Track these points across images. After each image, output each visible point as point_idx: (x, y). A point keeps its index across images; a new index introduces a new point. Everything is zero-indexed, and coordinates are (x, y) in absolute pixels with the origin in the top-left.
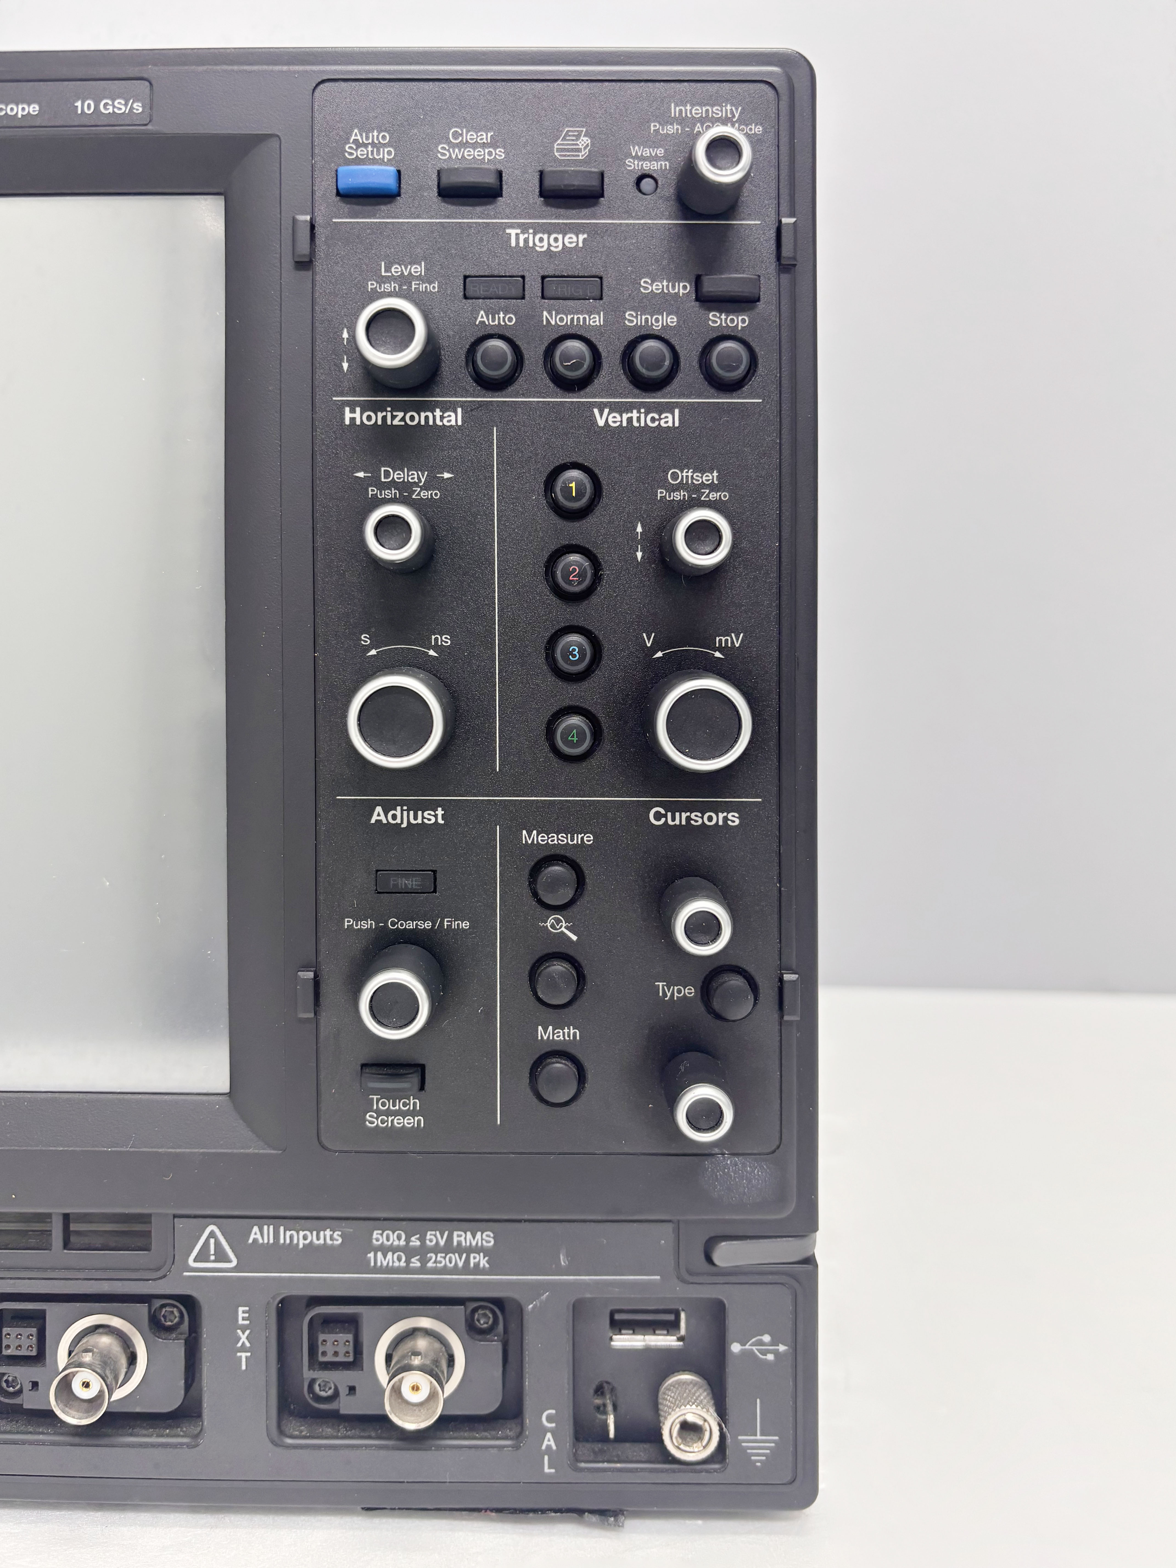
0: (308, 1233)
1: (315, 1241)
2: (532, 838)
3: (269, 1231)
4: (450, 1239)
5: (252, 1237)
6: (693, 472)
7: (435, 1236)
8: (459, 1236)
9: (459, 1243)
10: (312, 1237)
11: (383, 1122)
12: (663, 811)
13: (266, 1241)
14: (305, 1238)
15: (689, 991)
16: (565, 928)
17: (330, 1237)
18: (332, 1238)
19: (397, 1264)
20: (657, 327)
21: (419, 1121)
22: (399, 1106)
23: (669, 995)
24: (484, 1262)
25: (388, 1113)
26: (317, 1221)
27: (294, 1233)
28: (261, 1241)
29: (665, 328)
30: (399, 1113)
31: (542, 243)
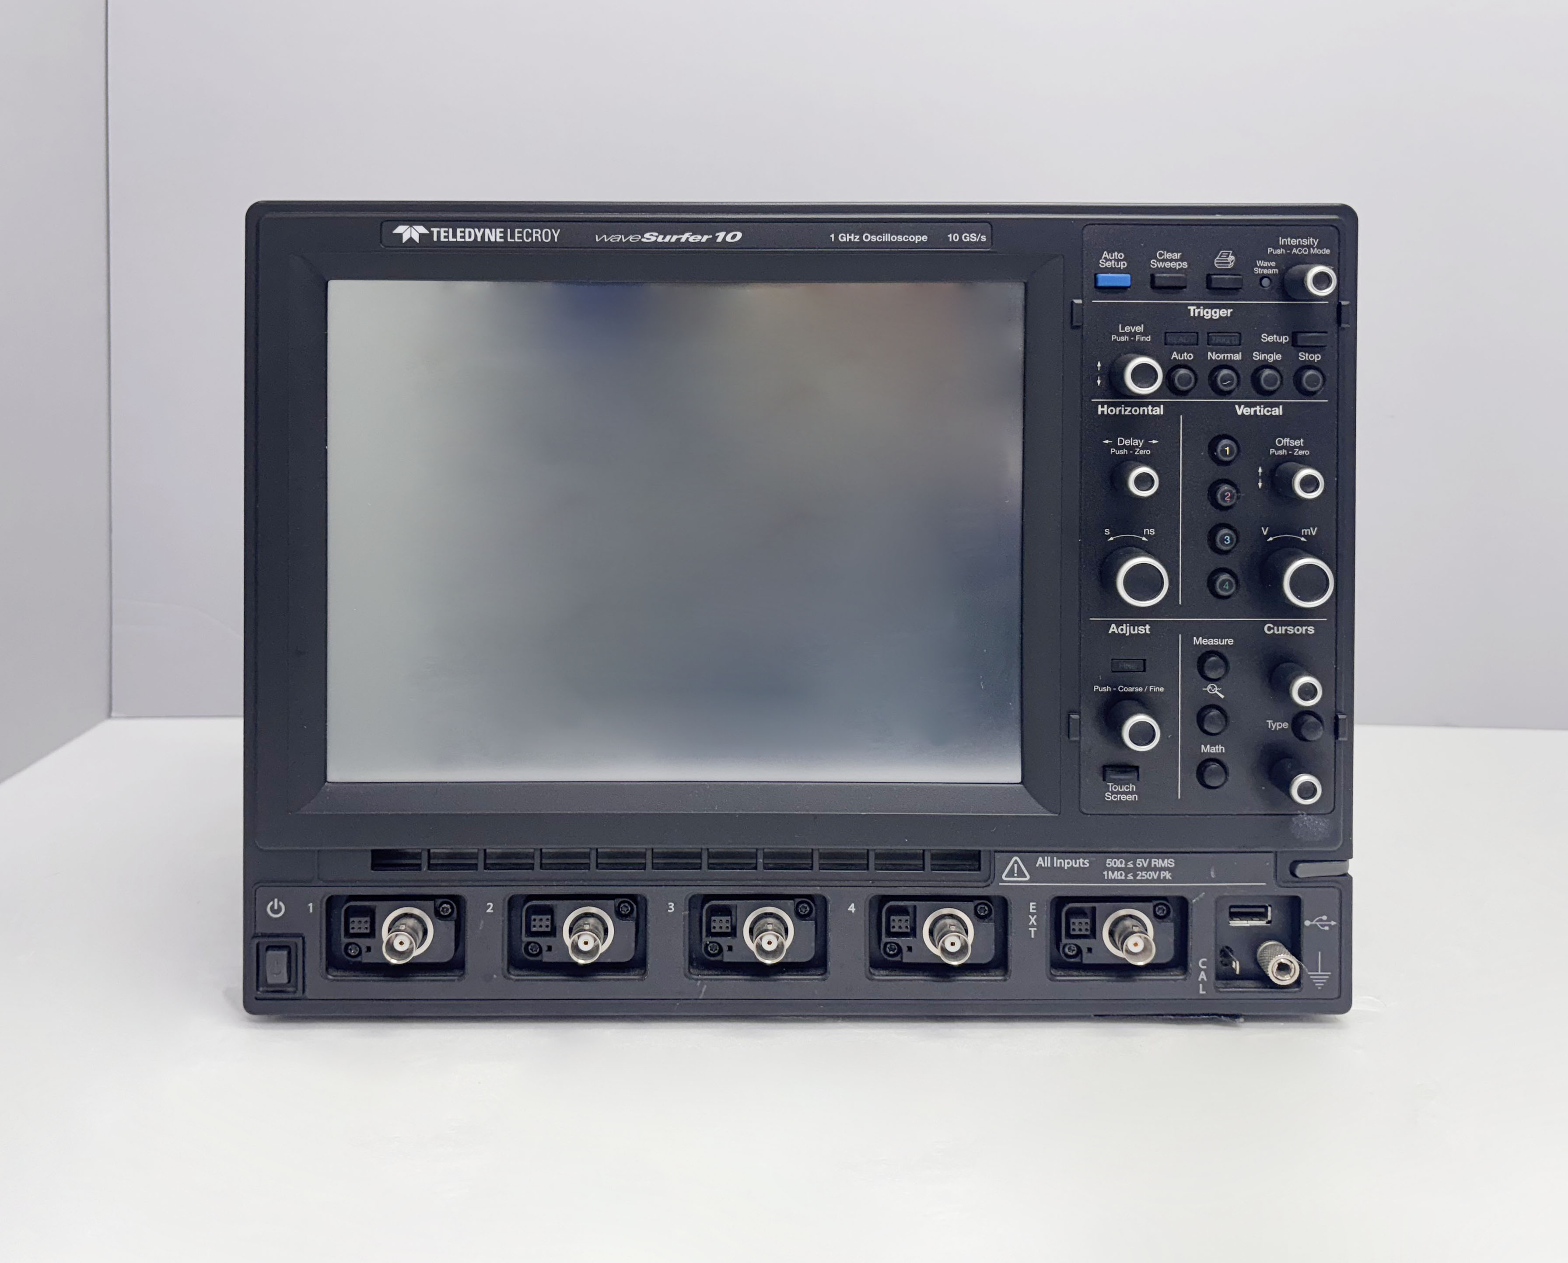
0: (1070, 861)
1: (1074, 865)
2: (1198, 641)
3: (1048, 859)
4: (1150, 862)
5: (1039, 863)
6: (1290, 439)
7: (1142, 862)
8: (1155, 861)
9: (1155, 865)
10: (1072, 863)
11: (1115, 797)
12: (1272, 626)
13: (1046, 865)
14: (1068, 863)
15: (1285, 725)
16: (1218, 691)
17: (1082, 863)
18: (1084, 864)
19: (1120, 878)
20: (1271, 360)
21: (1135, 797)
22: (1124, 789)
23: (1274, 727)
24: (1168, 876)
25: (1118, 793)
26: (1074, 853)
27: (1062, 861)
28: (1043, 866)
29: (1275, 361)
30: (1122, 793)
31: (1208, 314)
